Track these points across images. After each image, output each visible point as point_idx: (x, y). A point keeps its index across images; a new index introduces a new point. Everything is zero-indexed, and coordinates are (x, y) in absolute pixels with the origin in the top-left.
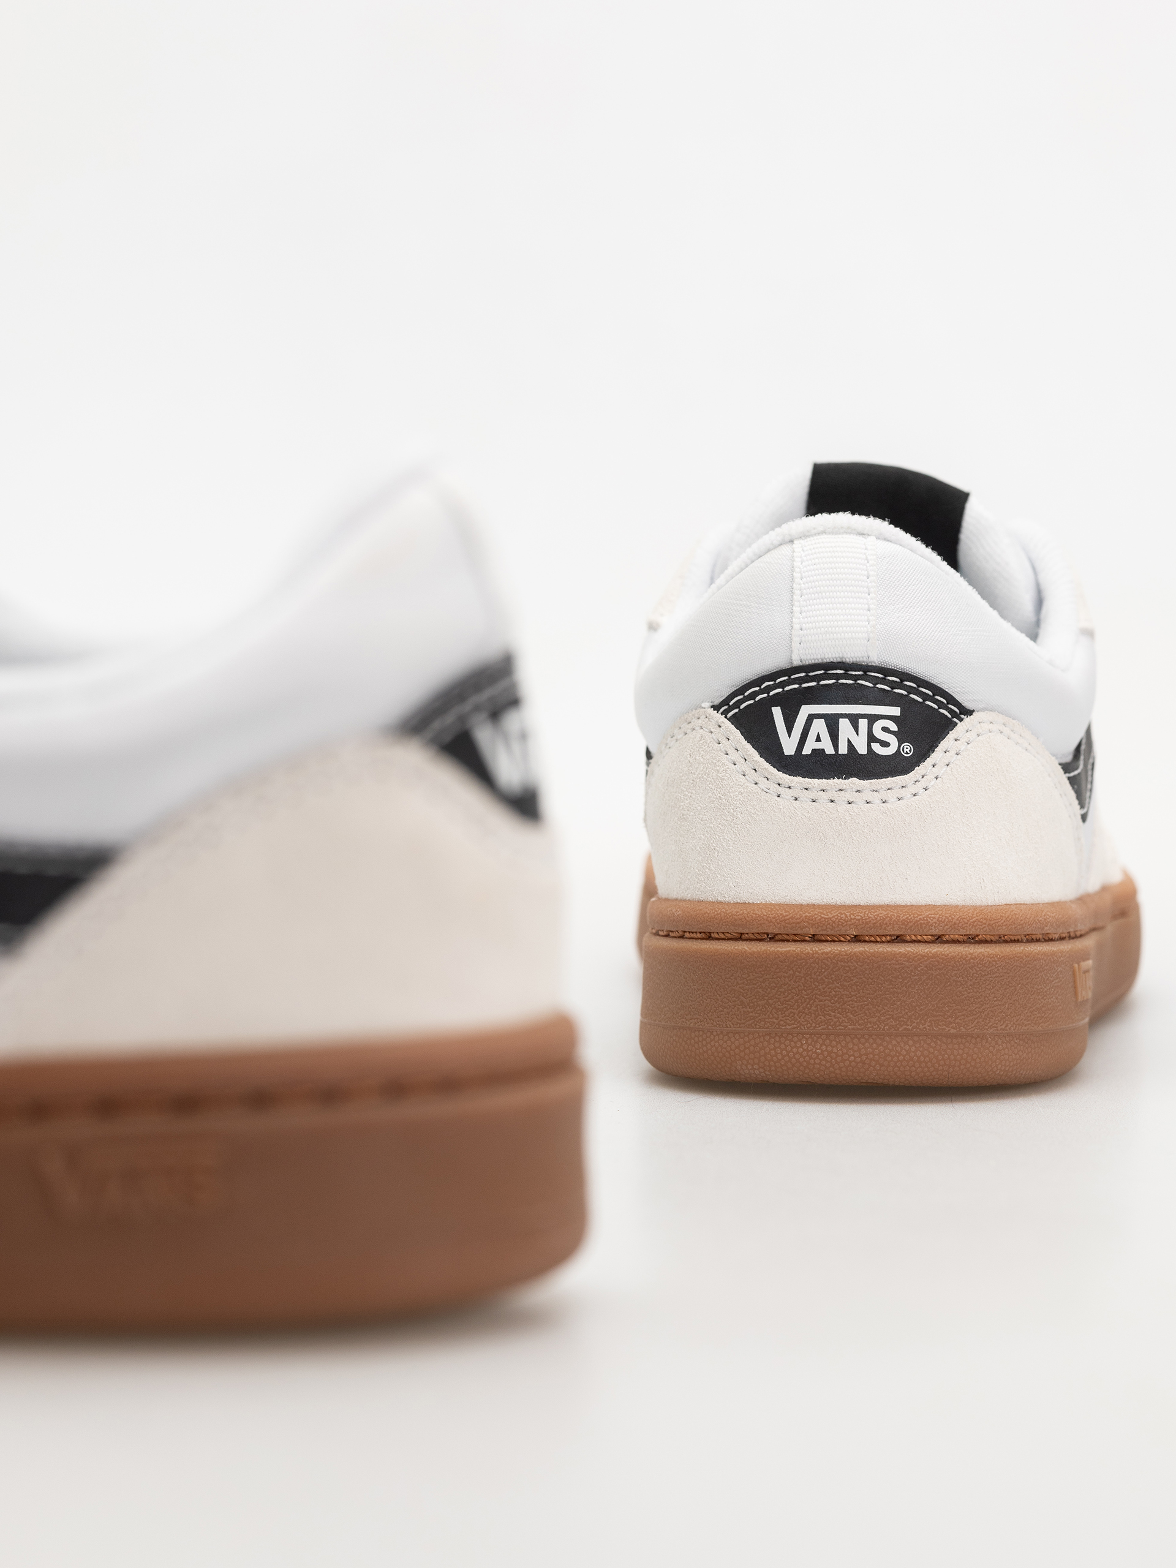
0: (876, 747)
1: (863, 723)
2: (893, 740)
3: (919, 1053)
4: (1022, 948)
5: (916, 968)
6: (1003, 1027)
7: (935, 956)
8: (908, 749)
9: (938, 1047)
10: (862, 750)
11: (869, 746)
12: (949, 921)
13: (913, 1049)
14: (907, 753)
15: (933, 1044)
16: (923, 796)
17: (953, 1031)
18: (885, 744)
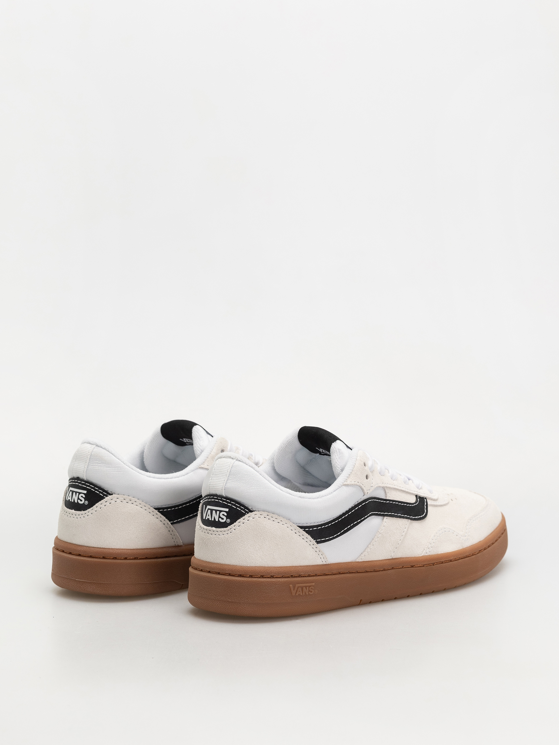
0: (220, 519)
1: (218, 512)
2: (225, 518)
3: (220, 605)
4: (256, 579)
5: (221, 582)
6: (247, 601)
7: (225, 579)
8: (228, 521)
9: (225, 604)
10: (217, 520)
11: (219, 519)
12: (232, 570)
13: (219, 604)
14: (228, 522)
15: (224, 604)
16: (230, 534)
17: (230, 600)
18: (223, 519)
